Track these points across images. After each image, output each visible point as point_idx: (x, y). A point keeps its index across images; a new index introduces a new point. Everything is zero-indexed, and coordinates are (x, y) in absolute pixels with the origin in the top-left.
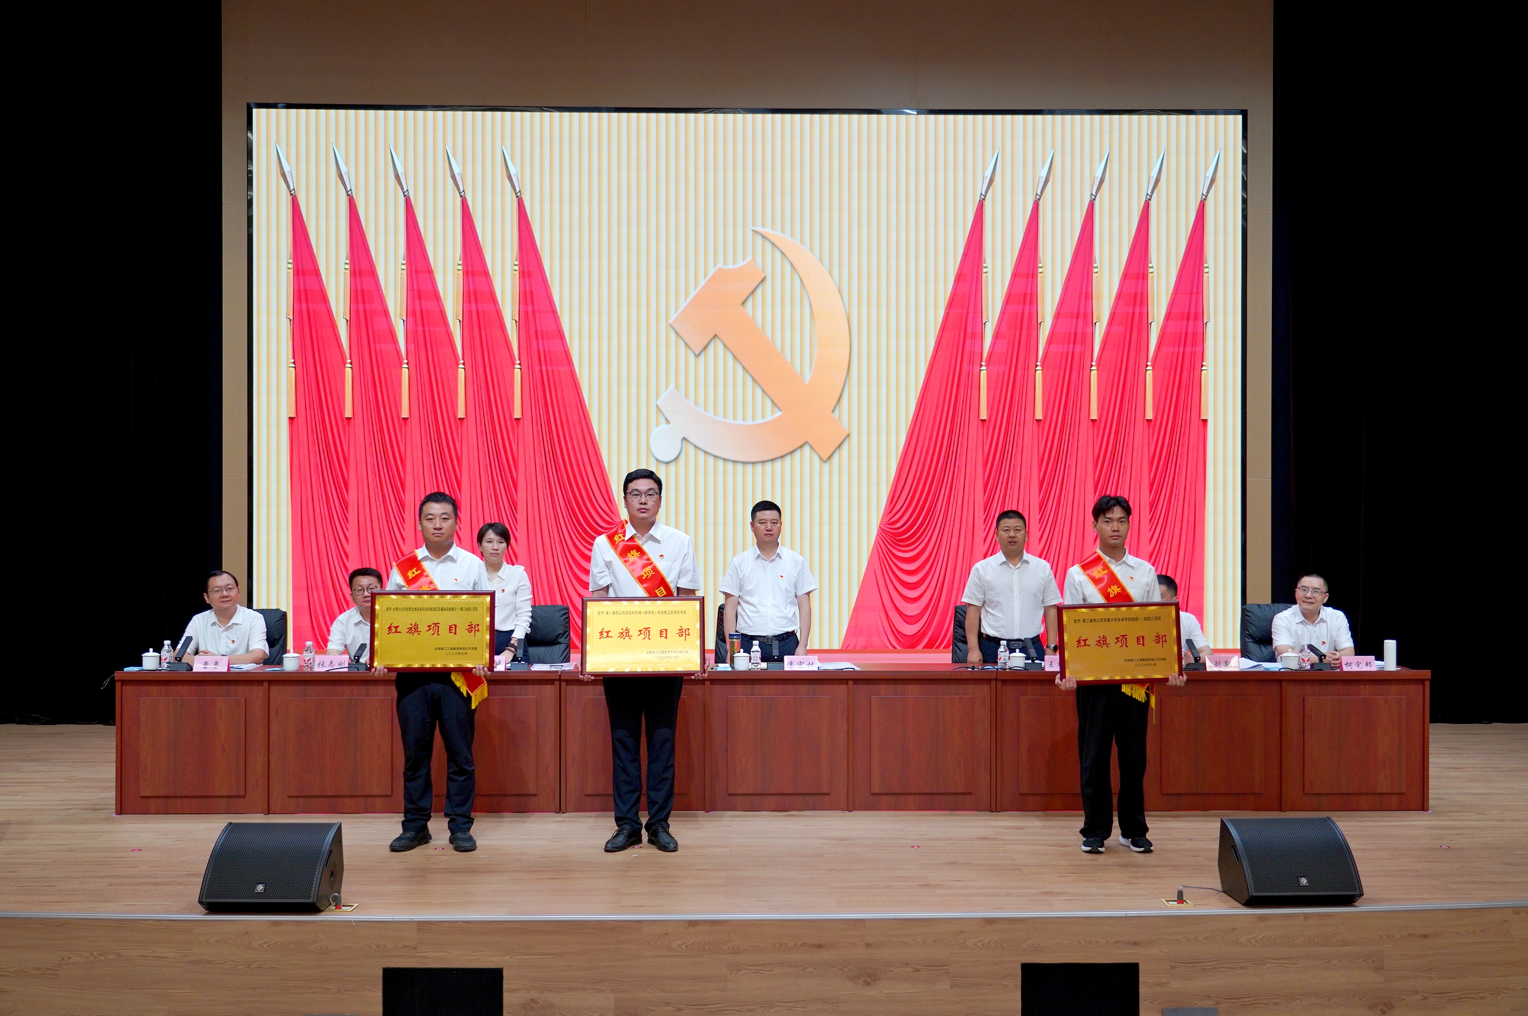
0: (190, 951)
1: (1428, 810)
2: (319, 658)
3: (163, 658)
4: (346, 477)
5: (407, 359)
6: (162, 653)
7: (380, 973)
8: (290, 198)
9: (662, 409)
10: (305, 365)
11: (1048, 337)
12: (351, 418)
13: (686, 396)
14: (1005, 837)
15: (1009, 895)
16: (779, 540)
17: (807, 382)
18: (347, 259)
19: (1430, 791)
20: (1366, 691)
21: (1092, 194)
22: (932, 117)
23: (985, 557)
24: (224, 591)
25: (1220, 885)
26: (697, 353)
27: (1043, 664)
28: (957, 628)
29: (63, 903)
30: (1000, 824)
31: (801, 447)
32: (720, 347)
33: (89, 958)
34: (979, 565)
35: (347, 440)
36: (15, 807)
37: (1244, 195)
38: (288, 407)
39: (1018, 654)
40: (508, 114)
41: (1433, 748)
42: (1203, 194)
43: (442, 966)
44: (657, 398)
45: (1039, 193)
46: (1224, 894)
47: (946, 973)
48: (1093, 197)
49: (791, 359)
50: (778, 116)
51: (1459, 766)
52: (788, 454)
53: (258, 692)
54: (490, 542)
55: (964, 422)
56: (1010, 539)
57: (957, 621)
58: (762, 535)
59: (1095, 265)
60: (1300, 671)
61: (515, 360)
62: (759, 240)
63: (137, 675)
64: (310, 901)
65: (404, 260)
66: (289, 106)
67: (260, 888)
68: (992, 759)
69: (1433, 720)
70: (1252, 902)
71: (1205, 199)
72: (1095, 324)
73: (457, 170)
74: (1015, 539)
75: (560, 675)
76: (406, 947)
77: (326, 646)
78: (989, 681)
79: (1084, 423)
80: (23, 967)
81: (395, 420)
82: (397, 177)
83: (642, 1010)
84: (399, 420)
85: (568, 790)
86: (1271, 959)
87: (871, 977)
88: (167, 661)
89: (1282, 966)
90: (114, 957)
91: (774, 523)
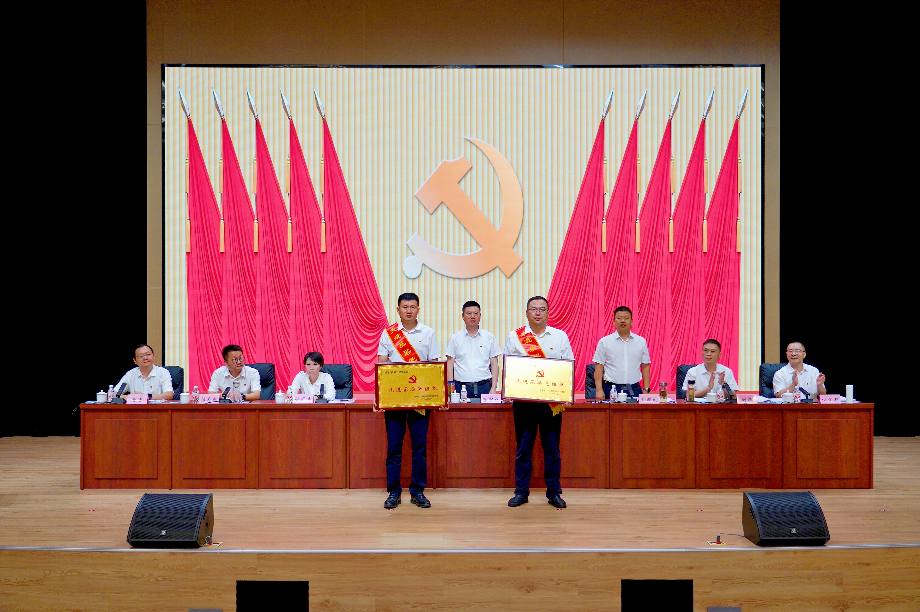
0: (122, 570)
1: (872, 489)
2: (202, 396)
3: (109, 395)
4: (221, 288)
5: (257, 217)
6: (108, 393)
7: (235, 584)
8: (187, 120)
9: (410, 247)
10: (196, 221)
11: (644, 202)
12: (223, 252)
13: (425, 239)
14: (614, 504)
15: (614, 538)
16: (479, 325)
17: (498, 230)
18: (221, 157)
19: (874, 477)
20: (835, 416)
21: (670, 116)
22: (573, 70)
23: (605, 335)
24: (145, 356)
25: (743, 533)
26: (431, 213)
27: (638, 399)
28: (588, 378)
29: (46, 542)
30: (611, 496)
31: (494, 269)
32: (445, 209)
33: (61, 574)
34: (603, 340)
35: (221, 266)
37: (762, 116)
38: (186, 246)
39: (622, 393)
40: (317, 69)
41: (876, 451)
42: (737, 115)
43: (272, 580)
44: (407, 240)
45: (638, 115)
46: (745, 538)
47: (576, 585)
48: (671, 118)
49: (488, 216)
50: (480, 70)
51: (893, 462)
52: (486, 274)
53: (165, 416)
55: (593, 254)
56: (622, 324)
57: (588, 374)
58: (469, 321)
59: (672, 159)
60: (794, 404)
61: (321, 216)
62: (468, 144)
63: (94, 406)
64: (193, 540)
65: (255, 157)
66: (187, 66)
67: (163, 532)
68: (607, 457)
69: (876, 435)
70: (762, 543)
71: (739, 118)
72: (672, 194)
73: (287, 104)
74: (625, 324)
75: (348, 406)
76: (250, 568)
77: (208, 388)
78: (604, 410)
79: (666, 255)
80: (23, 580)
81: (250, 253)
82: (251, 107)
83: (392, 607)
84: (252, 253)
85: (351, 475)
86: (774, 577)
87: (530, 588)
88: (111, 397)
89: (780, 582)
90: (76, 574)
91: (476, 314)
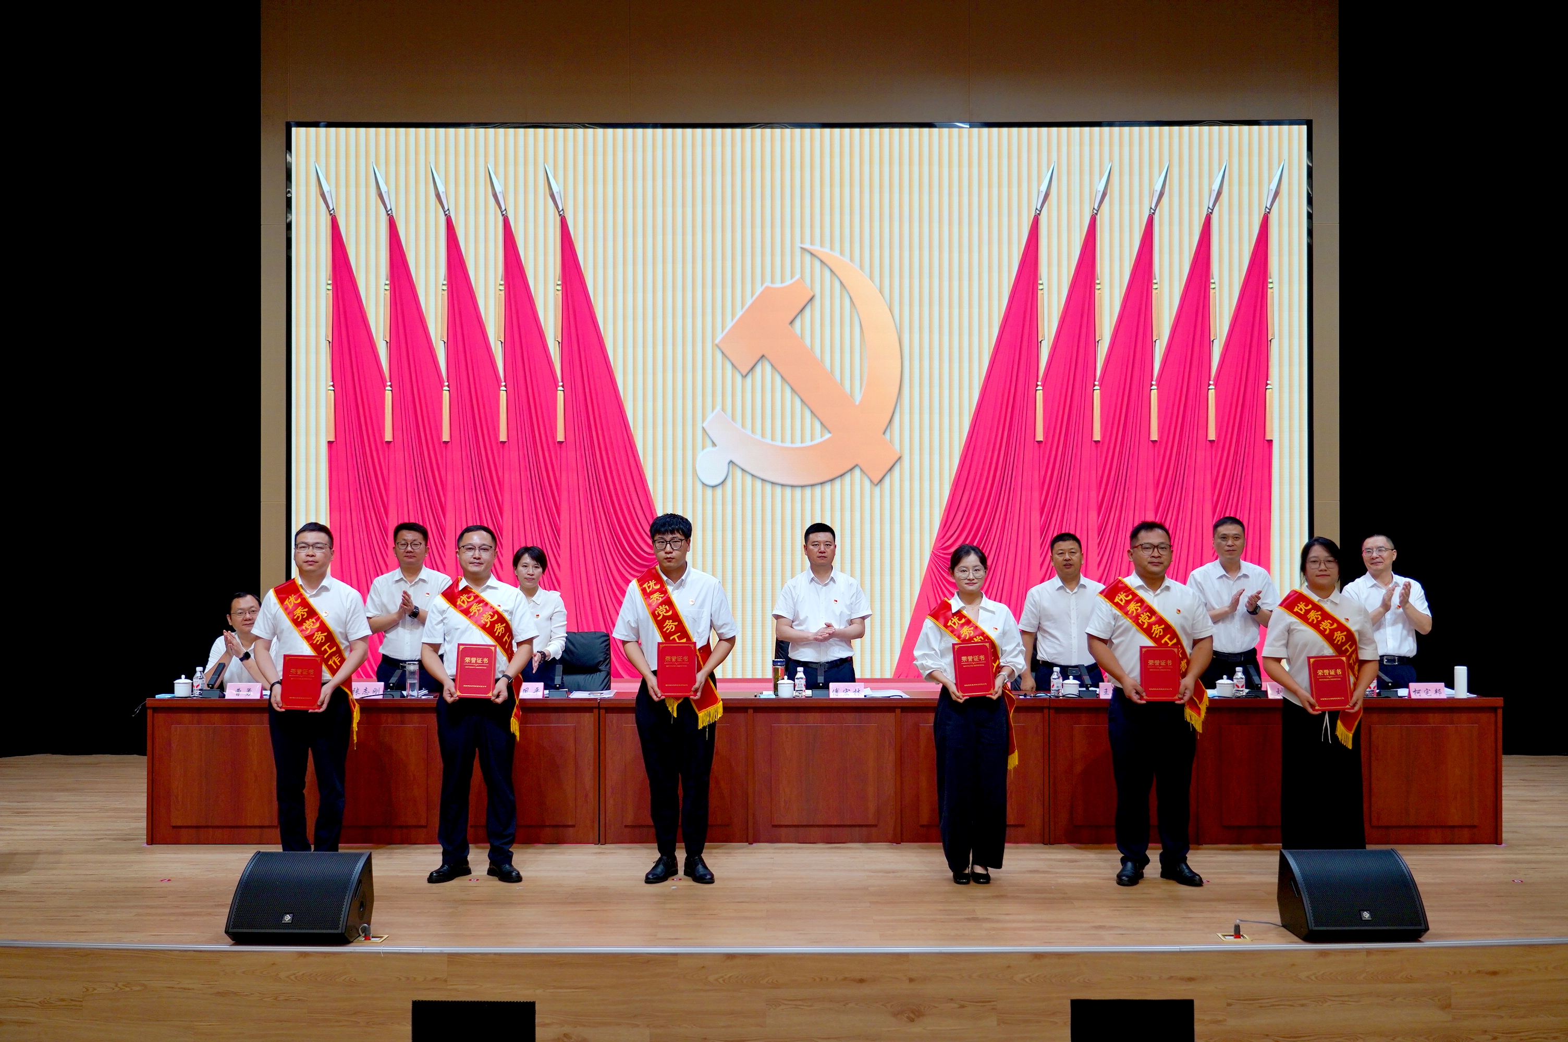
0: (216, 983)
1: (1501, 844)
4: (386, 502)
5: (448, 382)
6: (194, 680)
7: (410, 1006)
8: (329, 218)
9: (708, 431)
10: (344, 390)
11: (1106, 355)
12: (391, 442)
13: (733, 419)
14: (1057, 870)
15: (1058, 929)
16: (832, 565)
17: (857, 403)
18: (387, 280)
19: (1504, 824)
20: (1434, 719)
21: (1151, 208)
22: (985, 130)
23: (1041, 582)
25: (1279, 919)
26: (744, 374)
29: (87, 934)
30: (1052, 856)
31: (851, 469)
32: (768, 368)
33: (114, 989)
34: (1035, 590)
35: (387, 465)
36: (47, 837)
37: (1309, 209)
38: (327, 431)
39: (1071, 681)
40: (551, 131)
41: (1506, 780)
42: (1266, 207)
43: (473, 1000)
44: (703, 421)
45: (1096, 208)
46: (1283, 929)
47: (993, 1009)
48: (1153, 211)
49: (841, 380)
50: (827, 131)
51: (1536, 799)
52: (837, 477)
54: (526, 566)
55: (1019, 444)
56: (1065, 562)
58: (815, 557)
59: (1155, 281)
61: (558, 382)
62: (808, 258)
63: (170, 702)
64: (339, 931)
65: (444, 280)
66: (329, 125)
67: (288, 918)
69: (1507, 751)
70: (1310, 937)
71: (1269, 212)
72: (1155, 341)
73: (499, 189)
74: (1070, 562)
75: (599, 703)
76: (436, 979)
78: (1041, 709)
79: (1145, 444)
80: (48, 998)
81: (436, 443)
82: (438, 196)
85: (607, 821)
86: (1332, 996)
87: (914, 1013)
88: (199, 687)
89: (1344, 1004)
90: (139, 988)
91: (827, 545)
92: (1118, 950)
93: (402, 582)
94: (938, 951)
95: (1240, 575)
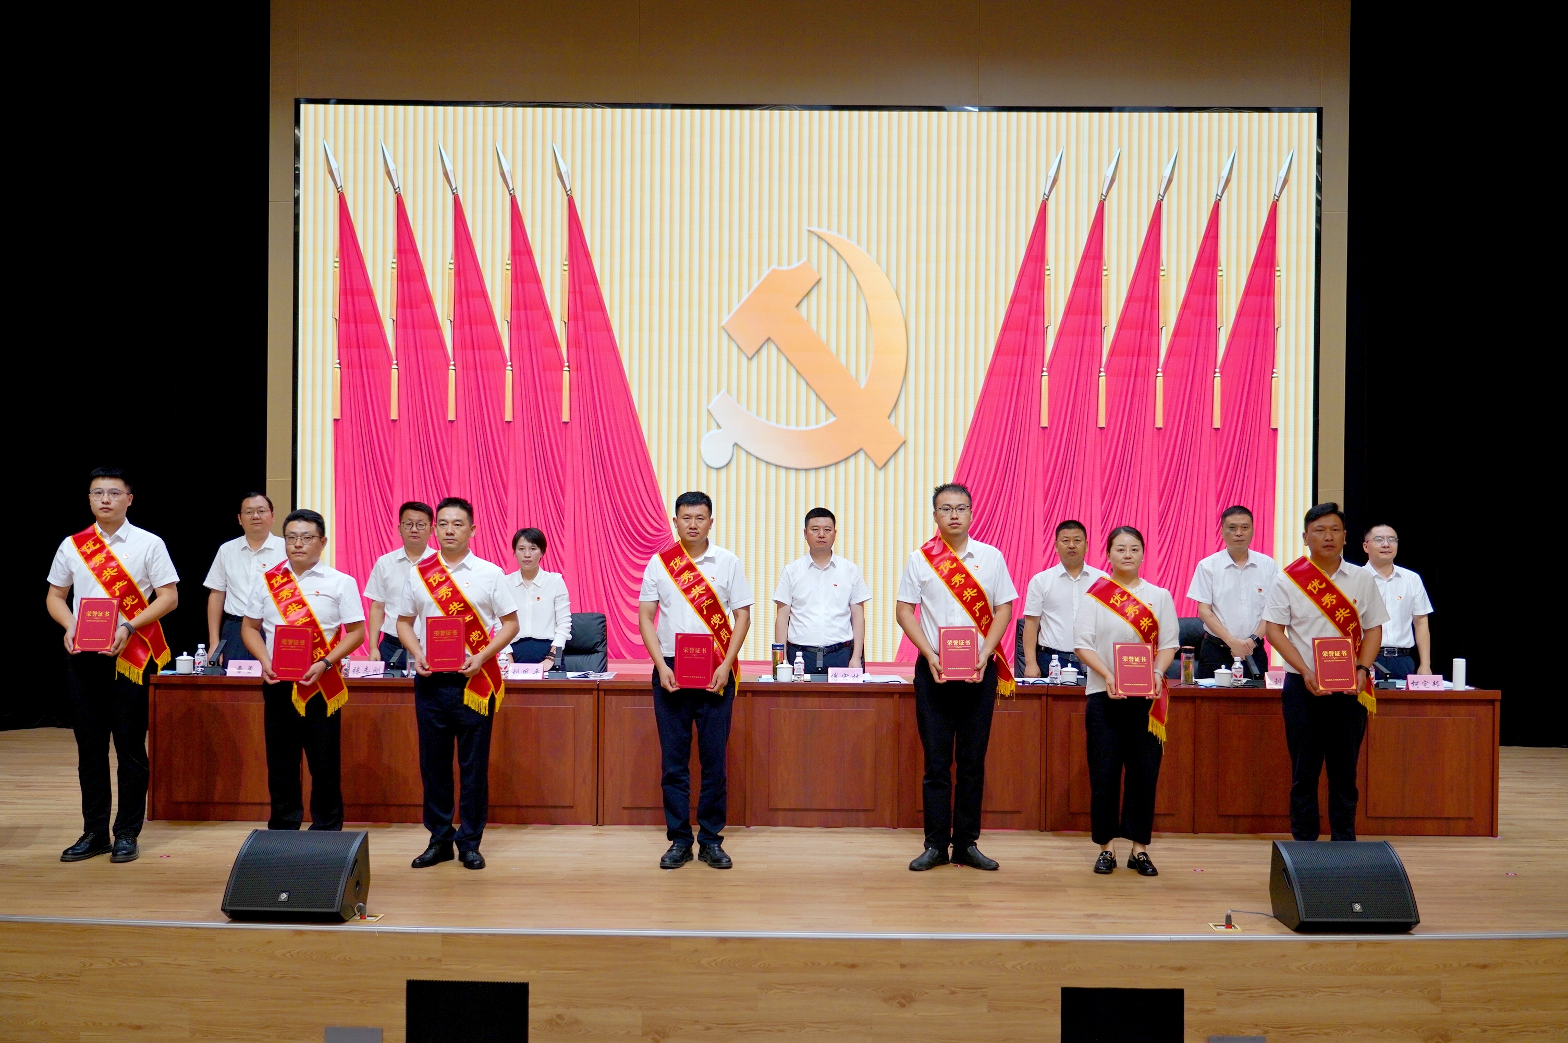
0: (212, 960)
1: (1496, 836)
2: (354, 664)
3: (197, 661)
4: (391, 481)
5: (454, 361)
6: (196, 657)
7: (404, 986)
8: (337, 195)
9: (713, 413)
10: (351, 366)
11: (1113, 342)
12: (396, 420)
13: (738, 401)
14: (1052, 858)
15: (1052, 917)
16: (832, 548)
17: (863, 386)
18: (394, 258)
19: (1500, 816)
20: (1433, 711)
21: (1159, 194)
22: (994, 115)
23: (1044, 569)
25: (1271, 910)
26: (750, 357)
29: (85, 908)
30: (1048, 843)
31: (856, 453)
32: (774, 350)
33: (110, 965)
34: (1038, 577)
35: (393, 443)
36: (49, 811)
37: (1318, 196)
38: (333, 409)
39: (1069, 668)
40: (559, 110)
41: (1502, 772)
42: (1275, 195)
43: (467, 980)
44: (709, 402)
45: (1104, 193)
46: (1274, 920)
47: (983, 996)
48: (1161, 198)
49: (846, 363)
50: (836, 113)
51: (1533, 791)
52: (842, 461)
54: (522, 549)
55: (1024, 430)
56: (1069, 550)
58: (815, 542)
59: (1162, 268)
61: (564, 362)
62: (815, 240)
63: (171, 679)
64: (334, 910)
65: (452, 259)
66: (337, 102)
67: (284, 896)
69: (1504, 742)
70: (1303, 928)
71: (1277, 200)
72: (1162, 328)
73: (506, 168)
74: (1075, 550)
75: (598, 685)
76: (430, 959)
78: (1038, 695)
79: (1149, 431)
80: (45, 973)
81: (441, 421)
82: (446, 174)
83: (670, 1029)
84: (445, 423)
85: (605, 802)
86: (1322, 987)
87: (905, 999)
88: (201, 664)
89: (1333, 995)
90: (136, 964)
91: (827, 530)
92: (1108, 939)
93: (405, 562)
94: (929, 938)
95: (1247, 564)
